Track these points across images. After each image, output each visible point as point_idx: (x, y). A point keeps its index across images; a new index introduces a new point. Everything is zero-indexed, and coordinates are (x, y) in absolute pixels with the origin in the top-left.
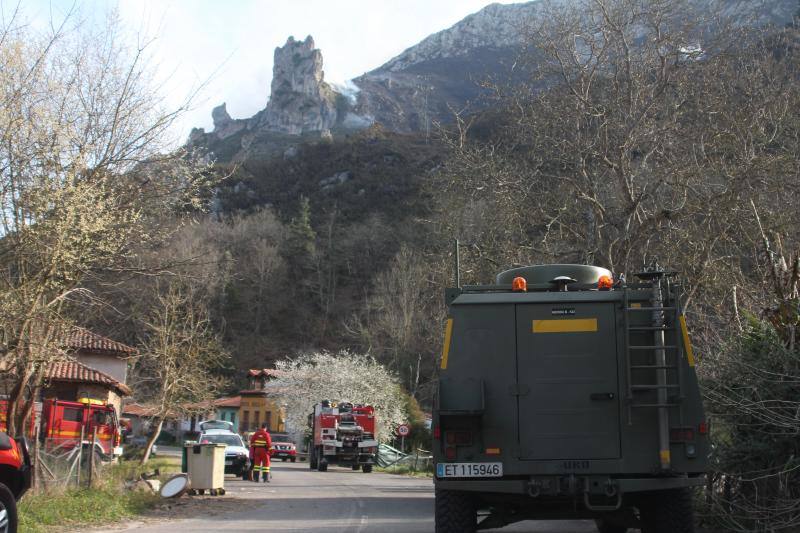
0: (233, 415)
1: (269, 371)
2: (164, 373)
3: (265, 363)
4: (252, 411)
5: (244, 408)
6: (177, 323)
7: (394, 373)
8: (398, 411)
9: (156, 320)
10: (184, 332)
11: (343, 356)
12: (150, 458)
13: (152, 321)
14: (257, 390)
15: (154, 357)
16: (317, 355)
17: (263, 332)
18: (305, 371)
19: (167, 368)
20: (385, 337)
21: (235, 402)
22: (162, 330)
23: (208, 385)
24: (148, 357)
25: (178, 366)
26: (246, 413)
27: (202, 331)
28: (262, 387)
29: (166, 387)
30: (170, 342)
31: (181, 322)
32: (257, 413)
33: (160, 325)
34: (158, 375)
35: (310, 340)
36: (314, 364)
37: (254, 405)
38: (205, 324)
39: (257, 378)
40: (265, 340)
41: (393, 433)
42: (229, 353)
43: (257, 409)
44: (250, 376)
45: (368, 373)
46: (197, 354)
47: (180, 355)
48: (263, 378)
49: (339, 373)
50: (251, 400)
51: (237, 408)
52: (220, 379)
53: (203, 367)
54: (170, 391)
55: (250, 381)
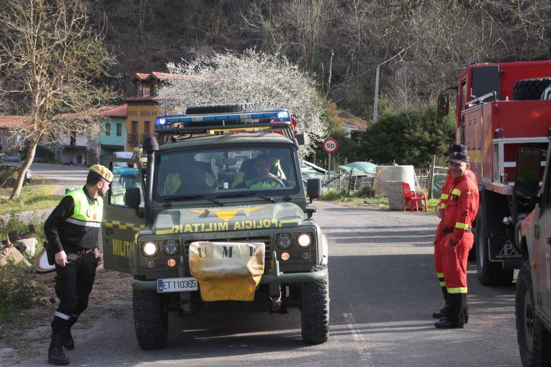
0: (119, 126)
1: (159, 75)
2: (35, 84)
3: (153, 64)
4: (141, 121)
5: (131, 118)
6: (46, 21)
7: (310, 75)
8: (316, 119)
9: (19, 18)
10: (57, 32)
11: (249, 55)
12: (24, 184)
13: (13, 19)
14: (146, 96)
15: (21, 65)
16: (218, 55)
17: (148, 28)
18: (205, 75)
19: (38, 78)
20: (290, 30)
21: (121, 111)
22: (29, 31)
23: (90, 98)
24: (11, 65)
25: (51, 74)
26: (135, 123)
27: (78, 31)
28: (153, 93)
29: (38, 102)
30: (39, 46)
31: (50, 18)
32: (147, 123)
33: (24, 24)
34: (27, 87)
35: (203, 36)
36: (215, 66)
37: (143, 114)
38: (82, 21)
39: (145, 82)
40: (149, 36)
41: (312, 146)
42: (114, 58)
43: (147, 119)
44: (136, 80)
45: (281, 76)
46: (75, 61)
47: (54, 61)
48: (152, 83)
49: (246, 76)
50: (138, 109)
51: (124, 118)
52: (104, 91)
53: (83, 76)
54: (42, 107)
55: (136, 86)
